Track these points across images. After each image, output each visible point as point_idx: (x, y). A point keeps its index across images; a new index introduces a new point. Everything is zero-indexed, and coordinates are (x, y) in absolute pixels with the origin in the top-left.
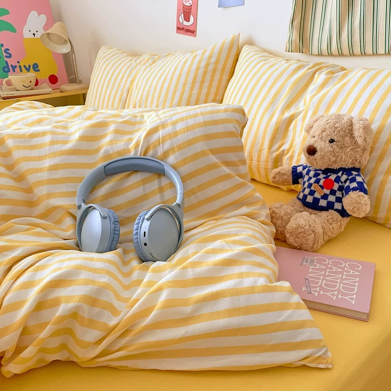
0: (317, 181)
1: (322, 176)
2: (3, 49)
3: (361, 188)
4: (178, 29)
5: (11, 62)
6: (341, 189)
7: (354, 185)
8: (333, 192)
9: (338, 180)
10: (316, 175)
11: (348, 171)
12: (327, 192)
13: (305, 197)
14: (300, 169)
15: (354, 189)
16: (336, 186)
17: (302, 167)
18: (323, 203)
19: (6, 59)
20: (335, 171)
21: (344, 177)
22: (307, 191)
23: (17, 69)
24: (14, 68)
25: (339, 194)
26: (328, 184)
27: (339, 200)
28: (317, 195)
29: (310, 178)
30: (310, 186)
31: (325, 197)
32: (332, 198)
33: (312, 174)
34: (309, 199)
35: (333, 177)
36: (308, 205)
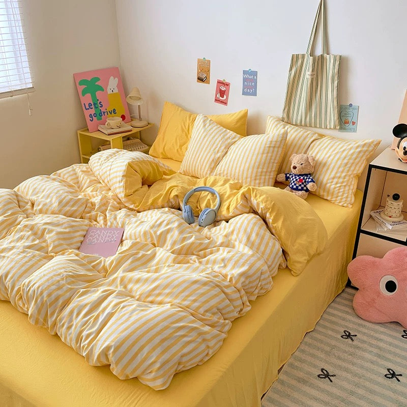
0: (296, 180)
1: (298, 178)
2: (99, 102)
3: (312, 181)
4: (216, 100)
5: (103, 109)
6: (305, 182)
7: (310, 180)
8: (303, 184)
9: (304, 179)
10: (295, 178)
11: (306, 175)
12: (301, 183)
13: (293, 186)
14: (288, 175)
15: (310, 182)
16: (304, 181)
18: (300, 188)
19: (100, 108)
20: (302, 175)
21: (306, 178)
22: (293, 184)
23: (106, 114)
24: (104, 113)
25: (305, 184)
26: (301, 181)
27: (305, 186)
28: (297, 185)
29: (293, 179)
30: (294, 182)
31: (300, 185)
32: (303, 186)
33: (294, 177)
34: (295, 187)
35: (302, 178)
36: (294, 189)
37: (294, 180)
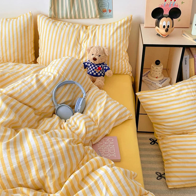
0: (96, 68)
8: (101, 71)
9: (102, 67)
12: (99, 71)
15: (108, 69)
16: (102, 69)
17: (87, 63)
18: (99, 74)
20: (100, 64)
21: (103, 66)
22: (93, 72)
28: (97, 72)
30: (93, 70)
31: (99, 72)
34: (95, 74)
35: (100, 66)
36: (94, 76)
37: (94, 68)
